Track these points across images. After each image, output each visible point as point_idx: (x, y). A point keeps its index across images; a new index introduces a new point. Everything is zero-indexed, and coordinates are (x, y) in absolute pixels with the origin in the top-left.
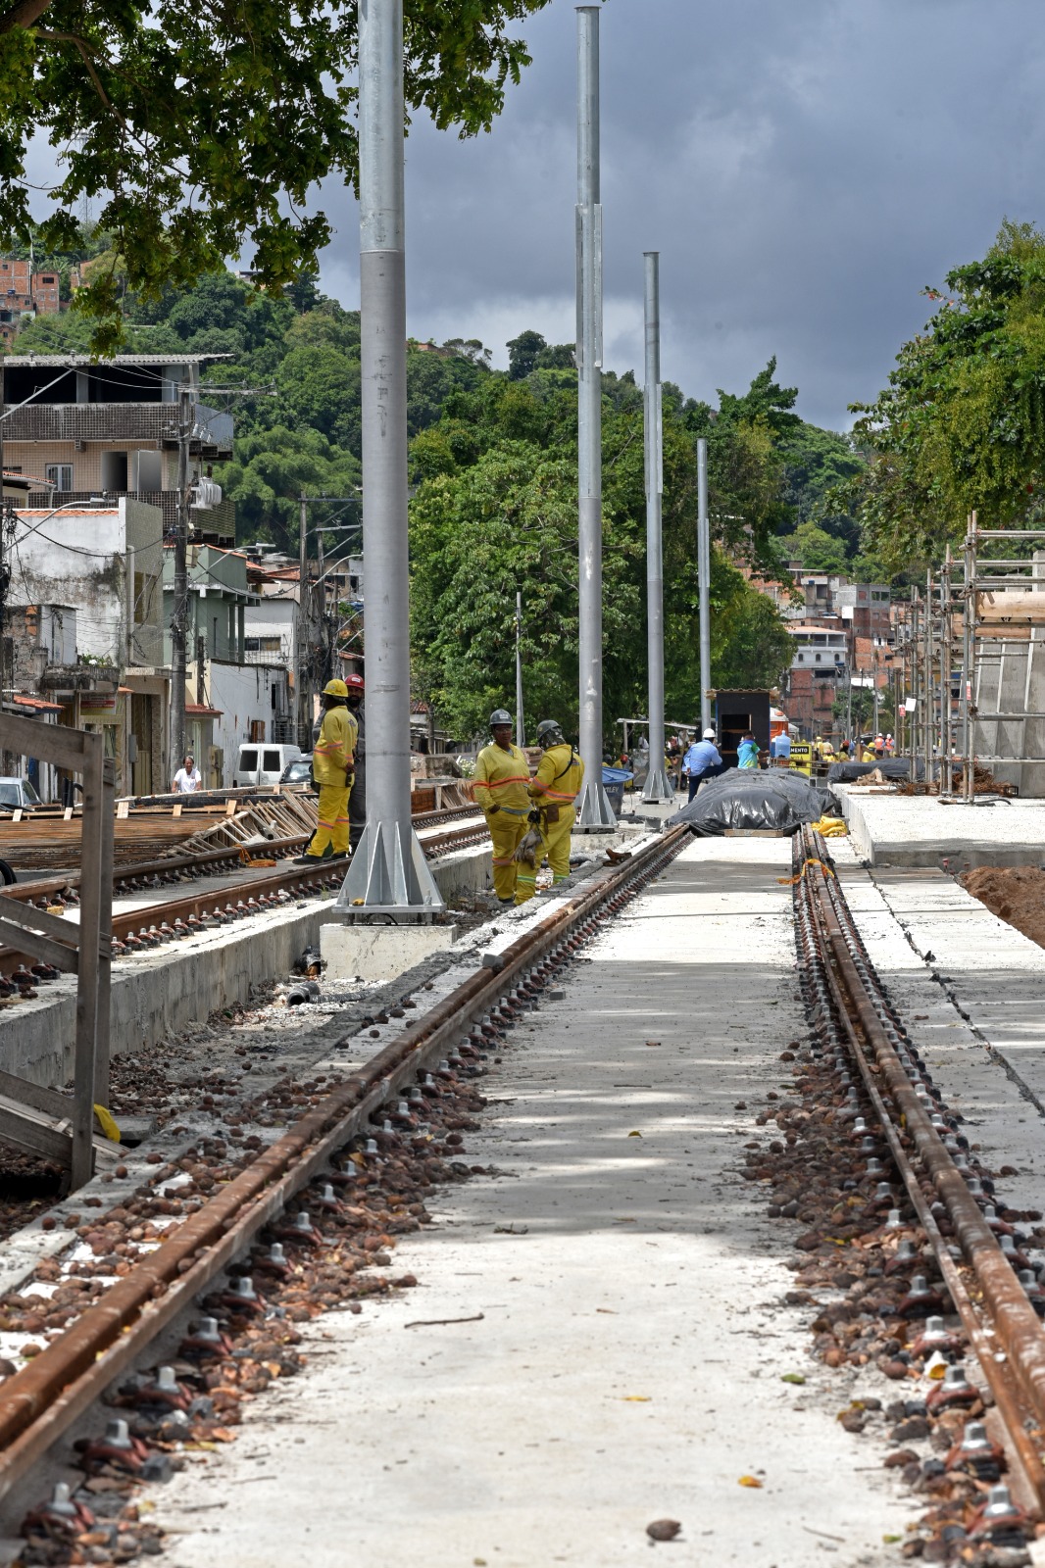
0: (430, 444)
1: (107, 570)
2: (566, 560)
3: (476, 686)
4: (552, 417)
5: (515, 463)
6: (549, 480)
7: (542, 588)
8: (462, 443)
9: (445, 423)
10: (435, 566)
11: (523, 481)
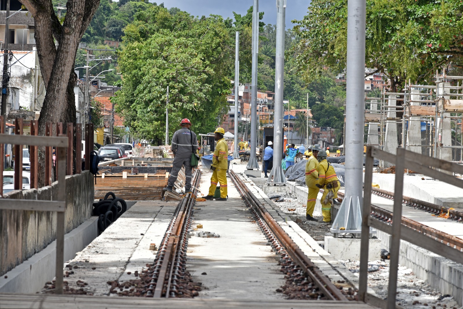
0: (131, 30)
1: (28, 74)
2: (185, 75)
3: (151, 121)
4: (176, 21)
5: (167, 38)
6: (180, 45)
7: (176, 85)
8: (143, 30)
9: (137, 22)
10: (134, 76)
11: (170, 44)
